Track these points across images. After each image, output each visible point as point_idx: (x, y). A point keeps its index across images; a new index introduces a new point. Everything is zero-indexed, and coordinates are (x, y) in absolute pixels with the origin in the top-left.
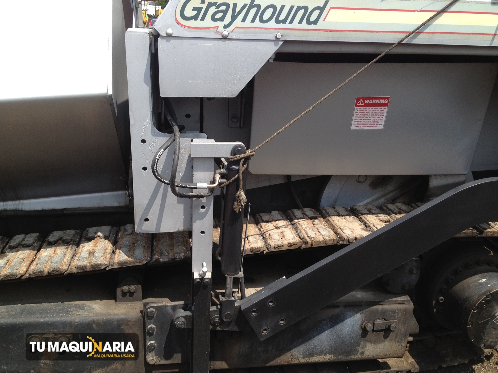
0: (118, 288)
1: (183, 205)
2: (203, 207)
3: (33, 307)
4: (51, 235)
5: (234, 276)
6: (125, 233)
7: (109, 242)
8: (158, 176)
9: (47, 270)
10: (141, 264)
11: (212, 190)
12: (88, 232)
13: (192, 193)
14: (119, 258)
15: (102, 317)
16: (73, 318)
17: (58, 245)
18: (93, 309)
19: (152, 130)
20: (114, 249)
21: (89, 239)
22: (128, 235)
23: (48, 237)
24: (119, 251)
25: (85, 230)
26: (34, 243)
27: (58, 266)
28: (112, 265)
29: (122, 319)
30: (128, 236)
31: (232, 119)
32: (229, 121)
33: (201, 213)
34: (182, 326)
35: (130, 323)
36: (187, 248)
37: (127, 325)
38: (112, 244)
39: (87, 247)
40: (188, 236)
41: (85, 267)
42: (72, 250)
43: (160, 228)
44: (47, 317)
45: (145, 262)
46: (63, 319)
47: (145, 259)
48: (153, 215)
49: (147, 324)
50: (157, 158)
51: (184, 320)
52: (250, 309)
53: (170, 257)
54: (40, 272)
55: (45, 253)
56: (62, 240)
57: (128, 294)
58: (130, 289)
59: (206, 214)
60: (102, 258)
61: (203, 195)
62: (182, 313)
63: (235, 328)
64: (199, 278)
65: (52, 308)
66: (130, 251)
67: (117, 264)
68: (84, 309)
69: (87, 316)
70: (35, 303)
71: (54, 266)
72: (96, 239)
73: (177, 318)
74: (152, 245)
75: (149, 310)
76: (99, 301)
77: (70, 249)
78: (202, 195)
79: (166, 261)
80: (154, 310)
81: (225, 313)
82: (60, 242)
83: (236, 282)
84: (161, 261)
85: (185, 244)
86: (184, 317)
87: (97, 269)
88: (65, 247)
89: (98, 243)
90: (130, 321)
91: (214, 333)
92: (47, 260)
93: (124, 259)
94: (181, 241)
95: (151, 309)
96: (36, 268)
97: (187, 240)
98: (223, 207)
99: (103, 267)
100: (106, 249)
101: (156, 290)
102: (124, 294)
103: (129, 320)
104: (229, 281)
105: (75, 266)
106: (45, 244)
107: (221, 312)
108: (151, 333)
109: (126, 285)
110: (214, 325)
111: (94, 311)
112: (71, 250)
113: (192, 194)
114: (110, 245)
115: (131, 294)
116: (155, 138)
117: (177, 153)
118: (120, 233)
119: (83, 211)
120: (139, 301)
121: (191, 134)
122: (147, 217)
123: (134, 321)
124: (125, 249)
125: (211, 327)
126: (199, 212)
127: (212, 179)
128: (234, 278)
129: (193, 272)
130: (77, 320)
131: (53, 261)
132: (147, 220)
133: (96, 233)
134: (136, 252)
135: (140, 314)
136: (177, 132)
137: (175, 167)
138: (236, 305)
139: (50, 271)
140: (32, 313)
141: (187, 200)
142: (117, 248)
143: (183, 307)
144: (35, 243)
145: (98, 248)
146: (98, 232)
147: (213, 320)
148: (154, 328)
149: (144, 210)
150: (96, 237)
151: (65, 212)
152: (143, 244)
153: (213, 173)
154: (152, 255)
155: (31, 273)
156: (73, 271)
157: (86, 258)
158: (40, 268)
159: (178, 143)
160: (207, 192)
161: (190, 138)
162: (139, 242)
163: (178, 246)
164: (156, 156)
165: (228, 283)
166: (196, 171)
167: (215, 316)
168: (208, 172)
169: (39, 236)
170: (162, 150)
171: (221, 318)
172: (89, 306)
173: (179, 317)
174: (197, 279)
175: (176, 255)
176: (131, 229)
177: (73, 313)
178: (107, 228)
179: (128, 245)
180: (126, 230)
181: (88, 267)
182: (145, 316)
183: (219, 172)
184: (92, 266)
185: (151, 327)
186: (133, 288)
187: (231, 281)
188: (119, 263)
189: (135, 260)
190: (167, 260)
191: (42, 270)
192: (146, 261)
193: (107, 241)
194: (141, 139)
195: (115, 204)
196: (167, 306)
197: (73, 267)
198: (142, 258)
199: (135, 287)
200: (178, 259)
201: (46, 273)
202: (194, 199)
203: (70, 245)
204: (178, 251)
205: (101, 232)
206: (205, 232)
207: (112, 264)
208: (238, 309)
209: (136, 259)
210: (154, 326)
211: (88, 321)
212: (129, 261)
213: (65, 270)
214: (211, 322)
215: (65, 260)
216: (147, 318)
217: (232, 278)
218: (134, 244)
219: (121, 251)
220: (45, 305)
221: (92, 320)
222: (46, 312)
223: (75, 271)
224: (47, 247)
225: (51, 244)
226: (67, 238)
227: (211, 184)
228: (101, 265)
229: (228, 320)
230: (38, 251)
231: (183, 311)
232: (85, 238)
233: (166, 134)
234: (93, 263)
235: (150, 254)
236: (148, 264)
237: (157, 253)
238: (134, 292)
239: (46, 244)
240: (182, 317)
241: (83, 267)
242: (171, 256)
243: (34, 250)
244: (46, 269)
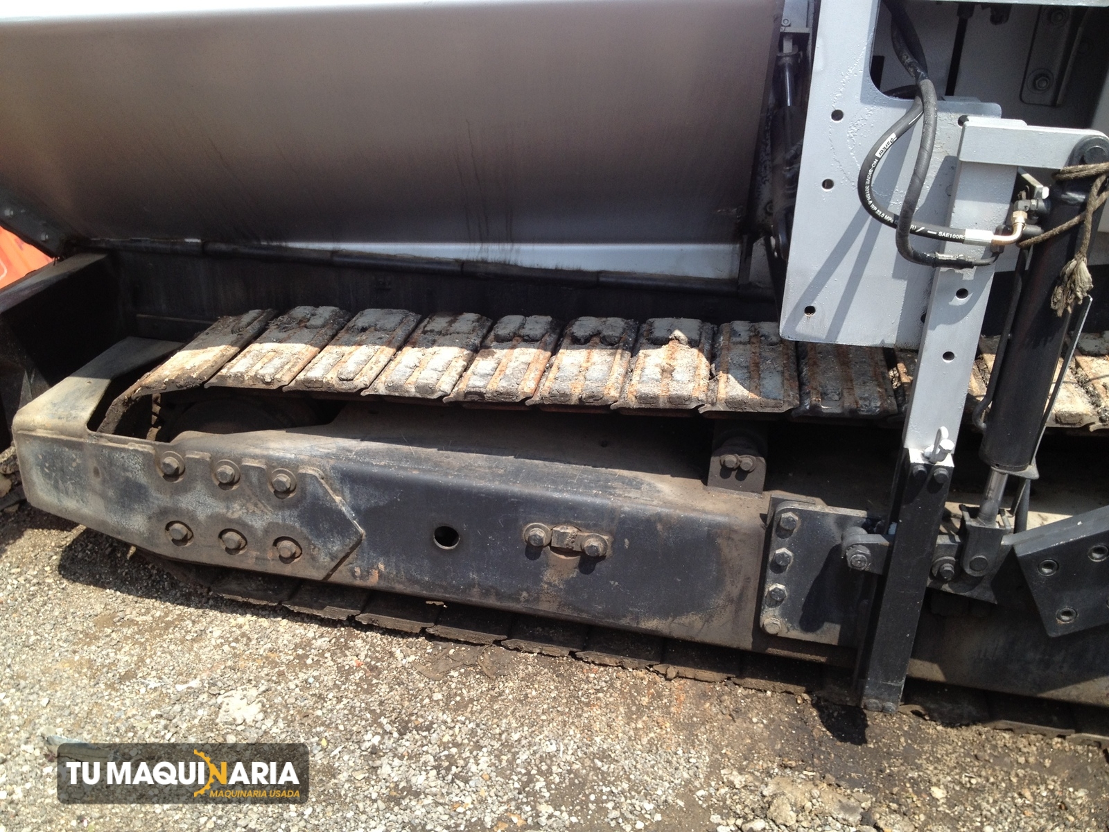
0: (715, 456)
1: (906, 282)
2: (962, 293)
3: (537, 466)
4: (577, 323)
5: (1014, 473)
6: (735, 339)
7: (701, 354)
8: (871, 202)
9: (577, 394)
10: (776, 410)
11: (995, 251)
12: (651, 326)
13: (943, 253)
14: (727, 390)
15: (678, 511)
16: (619, 503)
17: (594, 346)
18: (659, 491)
19: (864, 87)
20: (714, 369)
21: (659, 343)
22: (741, 343)
23: (571, 326)
24: (725, 375)
25: (644, 322)
26: (543, 336)
27: (601, 389)
28: (713, 404)
29: (719, 523)
30: (741, 347)
31: (1035, 80)
32: (1025, 85)
33: (953, 306)
34: (863, 564)
35: (734, 536)
36: (886, 390)
37: (729, 538)
38: (707, 359)
39: (652, 359)
40: (884, 363)
41: (655, 398)
42: (624, 359)
43: (838, 332)
44: (567, 491)
45: (785, 408)
46: (598, 501)
47: (788, 401)
48: (826, 302)
49: (774, 544)
50: (877, 154)
51: (868, 552)
52: (1038, 559)
53: (847, 405)
54: (565, 395)
55: (570, 358)
56: (601, 335)
57: (734, 473)
58: (741, 462)
59: (966, 309)
60: (691, 386)
61: (973, 260)
62: (861, 536)
63: (987, 595)
64: (923, 462)
65: (576, 476)
66: (750, 378)
67: (723, 401)
68: (640, 489)
69: (647, 505)
70: (540, 460)
71: (593, 387)
72: (671, 343)
73: (852, 546)
74: (799, 372)
75: (784, 515)
76: (668, 477)
77: (618, 356)
78: (970, 260)
79: (837, 414)
80: (796, 518)
81: (974, 555)
82: (596, 339)
83: (1014, 485)
84: (825, 411)
85: (881, 380)
86: (869, 546)
87: (680, 407)
88: (609, 352)
89: (678, 352)
90: (735, 532)
91: (932, 595)
92: (576, 372)
93: (740, 394)
94: (871, 374)
95: (790, 514)
96: (557, 387)
97: (883, 373)
98: (1016, 297)
99: (693, 406)
100: (696, 368)
101: (790, 475)
102: (726, 471)
103: (736, 528)
104: (997, 482)
105: (635, 393)
106: (566, 341)
107: (961, 552)
108: (780, 566)
109: (732, 452)
110: (939, 578)
111: (661, 495)
112: (621, 359)
113: (944, 256)
114: (704, 360)
115: (742, 474)
116: (867, 109)
117: (928, 146)
118: (722, 338)
119: (640, 282)
120: (757, 492)
121: (962, 103)
122: (812, 303)
123: (745, 534)
124: (740, 373)
125: (929, 582)
126: (951, 303)
127: (1000, 222)
128: (1010, 477)
129: (905, 447)
130: (626, 509)
131: (588, 378)
132: (810, 310)
133: (671, 331)
134: (764, 382)
135: (759, 522)
136: (932, 95)
137: (917, 181)
138: (1002, 543)
139: (584, 396)
140: (538, 478)
141: (923, 269)
142: (721, 368)
143: (865, 523)
144: (547, 336)
145: (679, 362)
146: (675, 330)
147: (937, 566)
148: (789, 556)
149: (809, 286)
150: (672, 339)
151: (602, 279)
152: (780, 369)
153: (1007, 207)
154: (802, 395)
155: (546, 394)
156: (631, 403)
157: (657, 381)
158: (565, 387)
159: (932, 122)
160: (981, 256)
161: (956, 112)
162: (769, 362)
163: (864, 383)
164: (875, 149)
165: (992, 487)
166: (963, 198)
167: (945, 558)
168: (992, 205)
169: (551, 322)
170: (893, 136)
171: (958, 566)
172: (649, 484)
173: (858, 544)
174: (918, 464)
175: (861, 402)
176: (748, 333)
177: (618, 492)
178: (694, 324)
179: (744, 364)
180: (734, 333)
181: (661, 400)
182: (772, 527)
183: (1026, 207)
184: (671, 399)
185: (783, 554)
186: (747, 461)
187: (1000, 484)
188: (728, 402)
189: (764, 399)
190: (838, 410)
191: (568, 392)
192: (789, 405)
193: (695, 351)
194: (833, 110)
195: (709, 273)
196: (828, 514)
197: (630, 396)
198: (781, 397)
199: (752, 459)
200: (865, 413)
201: (574, 400)
202: (943, 269)
203: (617, 348)
204: (866, 395)
205: (681, 330)
206: (956, 355)
207: (712, 400)
208: (1007, 553)
209: (768, 398)
210: (790, 553)
211: (648, 513)
212: (752, 400)
213: (614, 399)
214: (931, 570)
215: (613, 379)
216: (776, 531)
217: (1006, 476)
218: (757, 365)
219: (730, 376)
220: (560, 467)
221: (656, 514)
222: (564, 481)
223: (634, 404)
224: (573, 346)
225: (578, 342)
226: (610, 333)
227: (997, 232)
228: (690, 399)
229: (976, 574)
230: (554, 352)
231: (864, 532)
232: (648, 340)
233: (897, 99)
234: (673, 392)
235: (797, 391)
236: (793, 412)
237: (814, 392)
238: (748, 472)
239: (569, 341)
240: (863, 545)
241: (651, 398)
242: (848, 402)
243: (545, 350)
244: (576, 390)
